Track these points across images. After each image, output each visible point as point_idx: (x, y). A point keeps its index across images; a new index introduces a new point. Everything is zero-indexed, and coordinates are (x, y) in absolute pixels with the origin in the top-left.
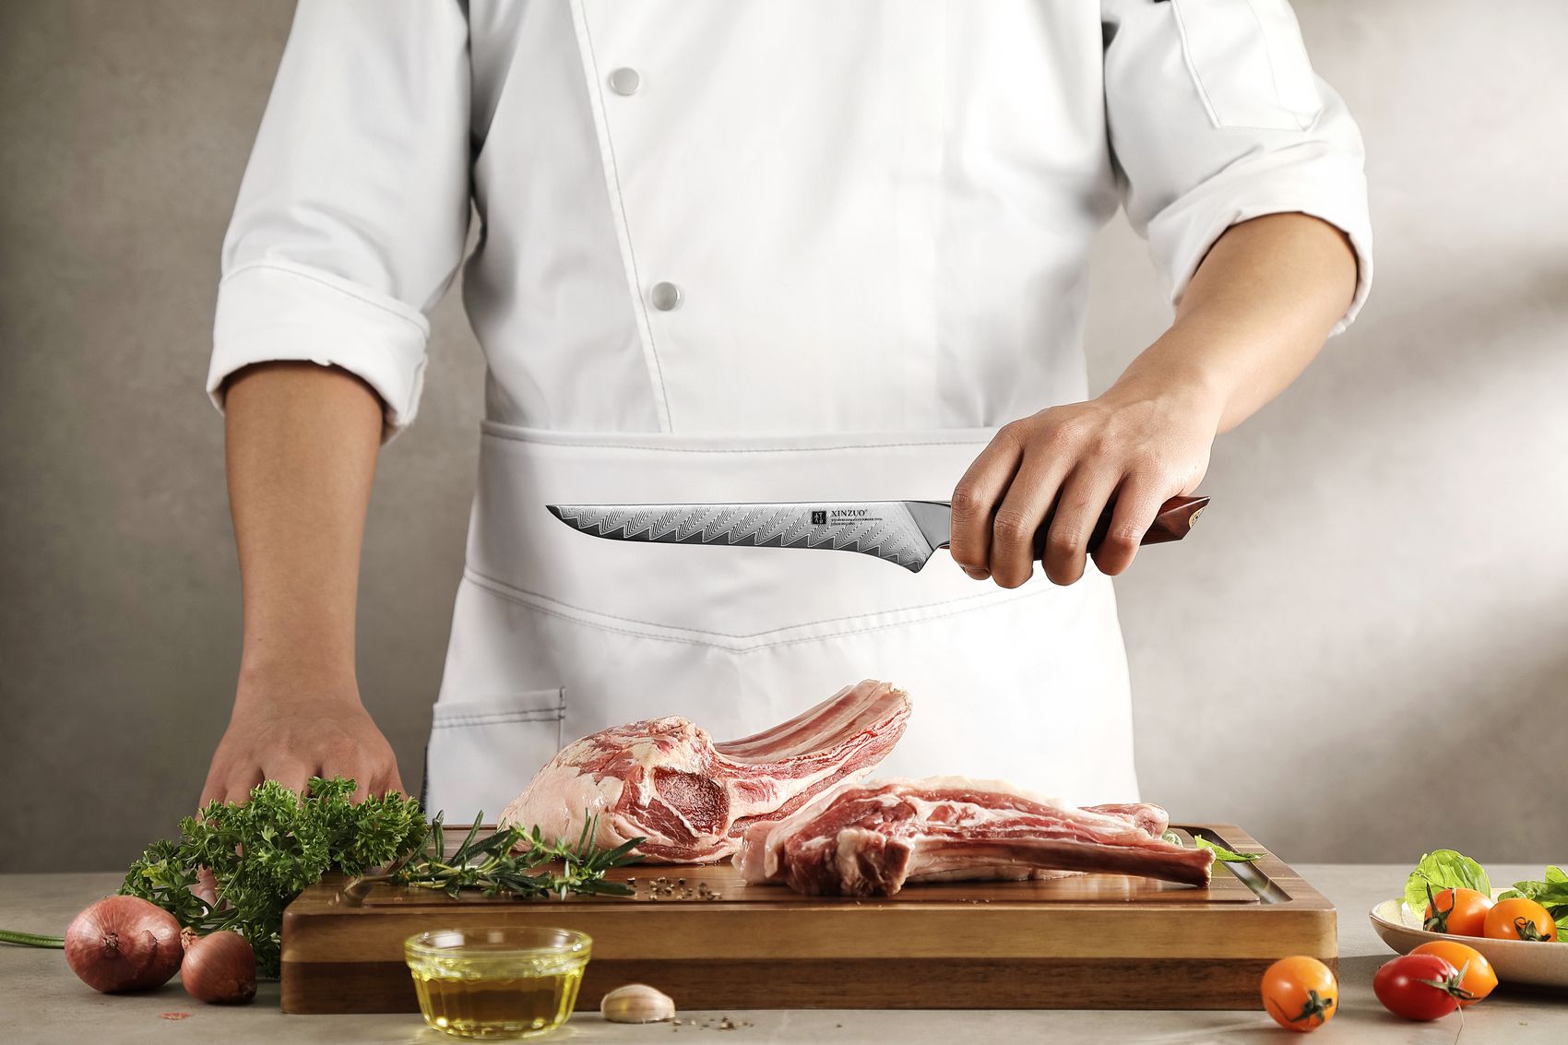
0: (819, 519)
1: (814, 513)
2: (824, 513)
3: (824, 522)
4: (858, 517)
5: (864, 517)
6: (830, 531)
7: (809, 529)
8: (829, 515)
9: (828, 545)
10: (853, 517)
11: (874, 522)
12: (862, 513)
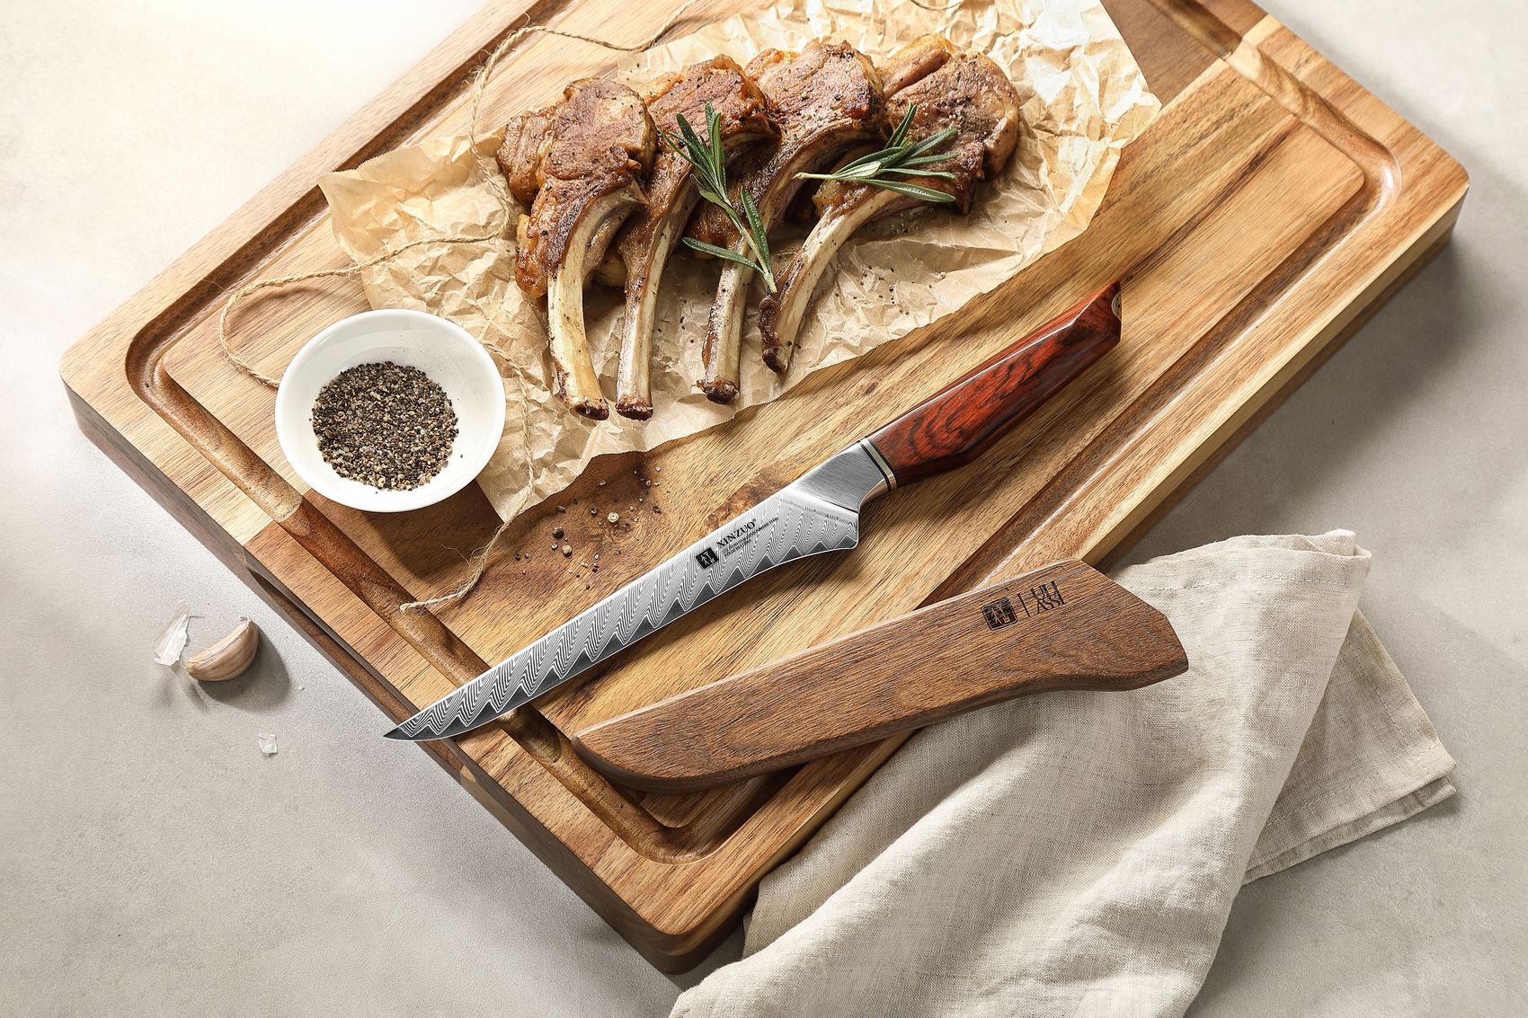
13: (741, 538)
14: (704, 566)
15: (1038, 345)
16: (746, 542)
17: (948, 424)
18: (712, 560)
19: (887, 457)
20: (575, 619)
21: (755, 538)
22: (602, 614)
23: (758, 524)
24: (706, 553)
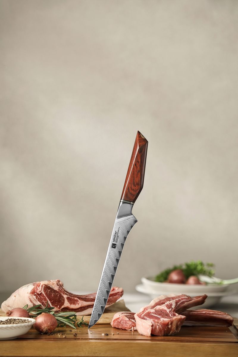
0: (114, 246)
1: (112, 247)
2: (113, 244)
3: (116, 245)
4: (117, 234)
5: (117, 232)
6: (118, 244)
7: (116, 250)
8: (114, 243)
9: (122, 245)
10: (116, 236)
11: (119, 230)
12: (116, 233)
13: (116, 237)
14: (115, 248)
15: (137, 156)
16: (118, 237)
17: (134, 185)
18: (115, 245)
19: (129, 200)
20: (101, 278)
21: (119, 235)
22: (105, 272)
23: (117, 231)
24: (113, 245)
